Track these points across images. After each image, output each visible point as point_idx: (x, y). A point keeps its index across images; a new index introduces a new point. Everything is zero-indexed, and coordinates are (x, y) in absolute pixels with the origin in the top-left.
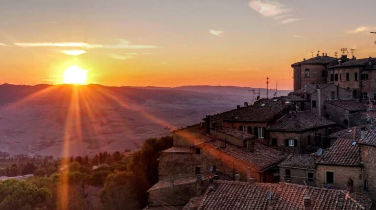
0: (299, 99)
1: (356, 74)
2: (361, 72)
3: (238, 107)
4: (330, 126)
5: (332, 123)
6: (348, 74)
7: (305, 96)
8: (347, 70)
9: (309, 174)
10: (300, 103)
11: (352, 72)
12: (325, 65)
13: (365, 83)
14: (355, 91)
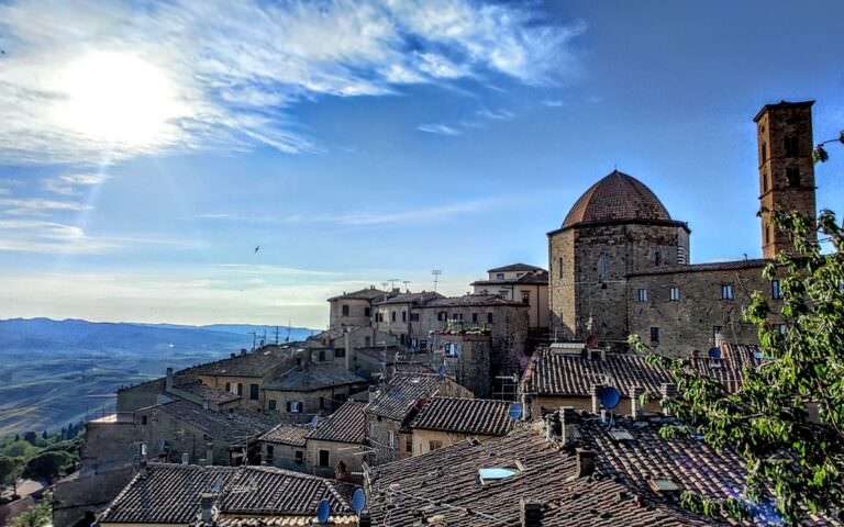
0: (319, 345)
1: (404, 313)
2: (410, 311)
3: (233, 355)
4: (357, 383)
5: (360, 379)
6: (394, 314)
7: (327, 342)
8: (394, 308)
9: (297, 452)
10: (318, 352)
11: (400, 310)
12: (370, 300)
13: (415, 325)
14: (403, 336)
